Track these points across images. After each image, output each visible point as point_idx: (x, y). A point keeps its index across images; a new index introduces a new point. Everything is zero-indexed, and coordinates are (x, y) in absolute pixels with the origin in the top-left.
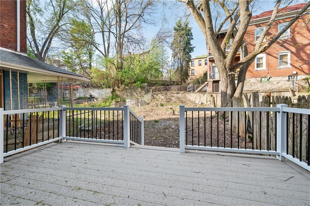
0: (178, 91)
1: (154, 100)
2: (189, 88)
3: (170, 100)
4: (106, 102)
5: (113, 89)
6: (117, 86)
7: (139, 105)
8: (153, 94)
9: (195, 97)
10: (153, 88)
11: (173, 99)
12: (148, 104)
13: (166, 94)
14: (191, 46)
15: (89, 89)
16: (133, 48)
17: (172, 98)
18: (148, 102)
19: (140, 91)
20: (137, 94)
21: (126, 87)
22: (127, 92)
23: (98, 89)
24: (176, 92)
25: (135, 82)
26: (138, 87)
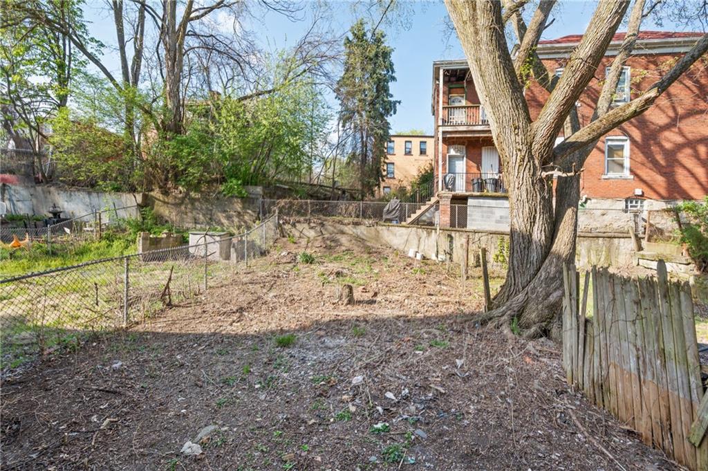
0: (358, 217)
1: (285, 239)
2: (389, 212)
3: (333, 244)
4: (110, 239)
5: (145, 197)
6: (160, 187)
7: (234, 255)
8: (281, 222)
9: (406, 238)
10: (282, 202)
11: (344, 240)
12: (263, 253)
13: (322, 225)
14: (390, 99)
15: (52, 189)
16: (225, 80)
17: (339, 237)
18: (264, 247)
19: (239, 209)
20: (229, 218)
21: (193, 194)
22: (194, 208)
23: (89, 193)
24: (351, 220)
25: (223, 180)
26: (232, 197)
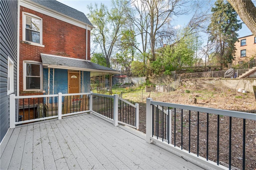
0: (211, 77)
1: (182, 86)
2: (227, 74)
3: (199, 87)
4: (140, 87)
5: (147, 77)
6: (150, 75)
7: (166, 91)
8: (181, 81)
9: (237, 84)
10: (182, 75)
11: (204, 86)
12: (174, 90)
13: (196, 81)
14: (238, 23)
15: (131, 77)
17: (202, 85)
18: (175, 88)
19: (169, 78)
20: (166, 81)
21: (157, 75)
22: (157, 79)
23: (137, 77)
24: (208, 78)
25: (165, 71)
26: (167, 75)
